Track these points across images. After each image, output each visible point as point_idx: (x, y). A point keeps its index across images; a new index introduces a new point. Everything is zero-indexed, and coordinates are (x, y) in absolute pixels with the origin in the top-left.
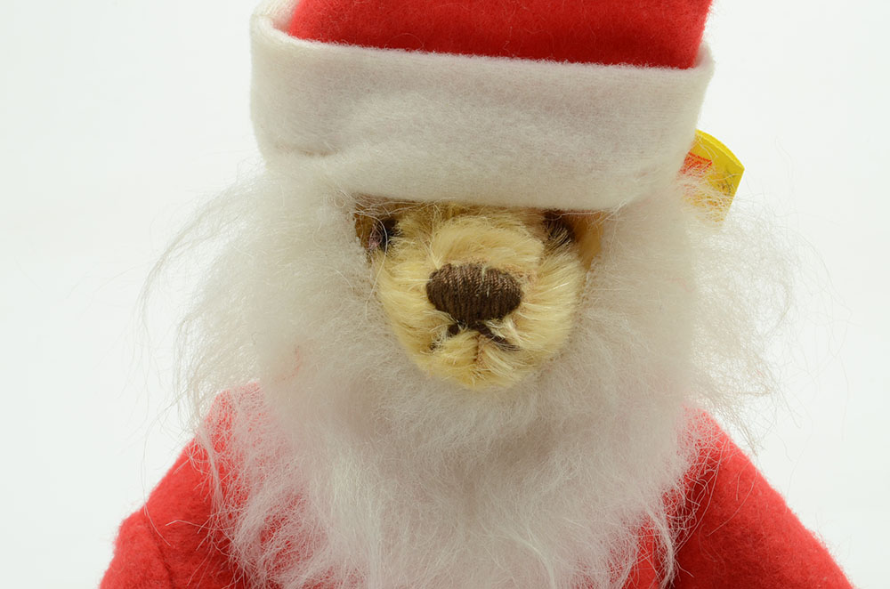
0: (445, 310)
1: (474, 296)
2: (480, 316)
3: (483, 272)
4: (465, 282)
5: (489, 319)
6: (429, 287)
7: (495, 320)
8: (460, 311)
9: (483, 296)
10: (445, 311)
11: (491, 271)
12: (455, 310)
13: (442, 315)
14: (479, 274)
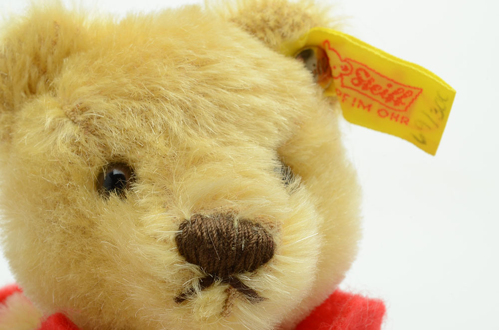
0: (197, 262)
1: (230, 249)
2: (234, 269)
3: (236, 224)
4: (220, 234)
5: (243, 272)
6: (179, 240)
7: (250, 274)
8: (214, 265)
9: (239, 249)
10: (197, 264)
11: (243, 222)
12: (209, 263)
13: (194, 268)
14: (232, 225)
